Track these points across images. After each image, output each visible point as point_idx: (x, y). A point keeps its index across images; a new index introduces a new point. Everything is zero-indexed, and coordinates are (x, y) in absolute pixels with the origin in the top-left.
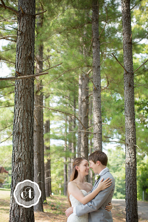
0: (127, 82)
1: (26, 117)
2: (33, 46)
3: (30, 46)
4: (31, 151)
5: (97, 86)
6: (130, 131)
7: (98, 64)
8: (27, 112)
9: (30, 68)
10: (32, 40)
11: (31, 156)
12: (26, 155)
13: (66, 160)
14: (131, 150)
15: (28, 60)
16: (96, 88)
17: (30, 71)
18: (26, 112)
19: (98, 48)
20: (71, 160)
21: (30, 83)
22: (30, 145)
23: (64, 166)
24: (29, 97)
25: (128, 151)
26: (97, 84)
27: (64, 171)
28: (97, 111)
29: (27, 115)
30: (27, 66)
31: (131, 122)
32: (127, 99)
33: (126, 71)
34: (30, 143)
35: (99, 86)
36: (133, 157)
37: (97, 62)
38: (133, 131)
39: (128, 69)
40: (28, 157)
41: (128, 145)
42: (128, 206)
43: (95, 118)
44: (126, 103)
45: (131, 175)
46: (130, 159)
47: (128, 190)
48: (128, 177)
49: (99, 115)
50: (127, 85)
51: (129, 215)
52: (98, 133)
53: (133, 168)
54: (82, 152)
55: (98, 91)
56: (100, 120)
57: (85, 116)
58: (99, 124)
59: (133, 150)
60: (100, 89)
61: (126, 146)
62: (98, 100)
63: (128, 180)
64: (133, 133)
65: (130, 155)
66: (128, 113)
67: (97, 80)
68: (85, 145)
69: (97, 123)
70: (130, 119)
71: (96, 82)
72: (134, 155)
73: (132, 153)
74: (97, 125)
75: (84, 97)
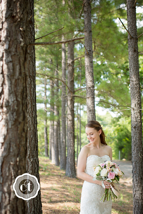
0: (132, 47)
1: (29, 83)
2: (33, 10)
3: (30, 10)
4: (35, 117)
5: (89, 50)
6: (136, 95)
7: (89, 28)
8: (30, 77)
9: (31, 33)
10: (31, 4)
11: (35, 121)
12: (30, 121)
13: (46, 123)
14: (137, 114)
15: (28, 24)
17: (31, 36)
18: (28, 78)
19: (89, 12)
20: (54, 123)
21: (31, 48)
22: (34, 110)
23: (45, 129)
24: (31, 62)
25: (134, 115)
26: (89, 49)
27: (45, 133)
28: (90, 76)
29: (30, 81)
30: (28, 31)
31: (136, 87)
32: (133, 63)
33: (131, 36)
34: (34, 109)
35: (91, 50)
36: (139, 121)
37: (88, 26)
38: (139, 96)
39: (132, 34)
40: (32, 123)
41: (134, 109)
42: (135, 168)
43: (88, 82)
44: (131, 68)
45: (137, 139)
46: (136, 123)
47: (135, 153)
48: (135, 140)
49: (92, 79)
50: (132, 50)
51: (136, 177)
52: (91, 97)
53: (139, 131)
54: (69, 114)
55: (90, 56)
56: (93, 85)
57: (71, 80)
58: (91, 88)
59: (139, 114)
60: (92, 53)
61: (132, 110)
62: (90, 65)
63: (135, 143)
64: (139, 97)
65: (136, 119)
66: (133, 77)
67: (89, 45)
68: (71, 108)
69: (90, 87)
70: (135, 84)
71: (88, 47)
72: (140, 119)
73: (138, 118)
74: (90, 89)
75: (69, 62)
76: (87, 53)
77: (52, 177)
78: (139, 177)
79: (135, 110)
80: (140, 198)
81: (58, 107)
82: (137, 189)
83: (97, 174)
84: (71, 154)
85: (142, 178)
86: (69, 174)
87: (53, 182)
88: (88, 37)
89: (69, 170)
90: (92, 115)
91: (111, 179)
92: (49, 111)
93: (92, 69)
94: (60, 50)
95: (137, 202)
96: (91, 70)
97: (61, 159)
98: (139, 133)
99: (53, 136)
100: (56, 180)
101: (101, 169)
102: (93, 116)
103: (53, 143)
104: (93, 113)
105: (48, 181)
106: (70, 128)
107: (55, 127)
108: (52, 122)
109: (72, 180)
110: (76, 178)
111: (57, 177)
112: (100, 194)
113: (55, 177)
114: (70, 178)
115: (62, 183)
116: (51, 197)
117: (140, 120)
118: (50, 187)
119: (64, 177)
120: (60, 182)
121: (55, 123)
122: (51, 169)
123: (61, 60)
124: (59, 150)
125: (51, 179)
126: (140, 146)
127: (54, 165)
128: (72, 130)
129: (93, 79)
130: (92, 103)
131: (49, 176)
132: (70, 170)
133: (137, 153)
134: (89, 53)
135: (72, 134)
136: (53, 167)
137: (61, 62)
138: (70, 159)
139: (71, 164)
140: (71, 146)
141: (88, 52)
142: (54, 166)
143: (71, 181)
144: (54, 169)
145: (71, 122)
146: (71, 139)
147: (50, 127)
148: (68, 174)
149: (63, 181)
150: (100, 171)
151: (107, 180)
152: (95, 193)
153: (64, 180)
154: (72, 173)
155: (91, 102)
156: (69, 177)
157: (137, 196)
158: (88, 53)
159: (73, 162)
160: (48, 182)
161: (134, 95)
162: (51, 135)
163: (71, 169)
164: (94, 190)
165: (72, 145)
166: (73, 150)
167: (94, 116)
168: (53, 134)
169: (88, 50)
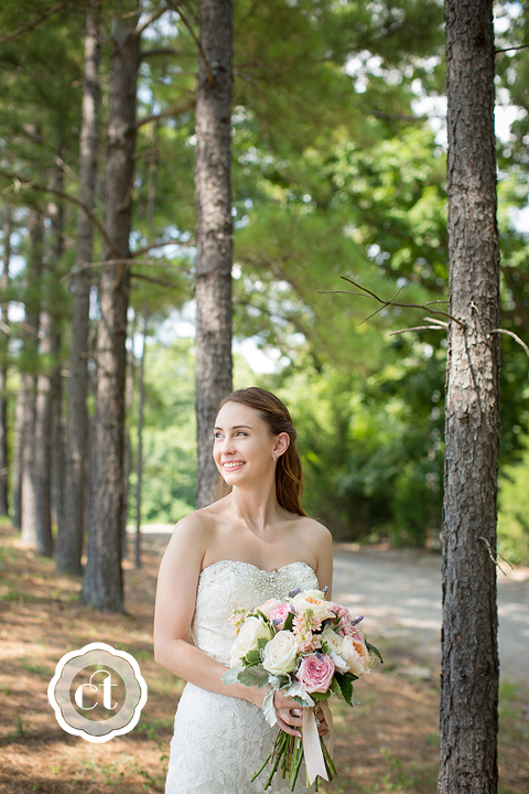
0: (468, 23)
5: (216, 68)
6: (477, 259)
14: (478, 353)
16: (214, 77)
20: (36, 380)
25: (465, 356)
26: (218, 61)
28: (214, 179)
31: (481, 217)
32: (467, 102)
35: (228, 68)
36: (490, 387)
41: (464, 327)
42: (458, 620)
43: (205, 208)
44: (458, 126)
45: (474, 475)
46: (474, 397)
47: (460, 544)
48: (463, 481)
49: (224, 195)
50: (465, 37)
51: (460, 661)
52: (217, 272)
53: (485, 439)
54: (104, 350)
55: (221, 91)
56: (228, 220)
57: (119, 207)
58: (220, 236)
59: (488, 353)
60: (229, 81)
61: (455, 331)
62: (220, 133)
63: (464, 496)
64: (491, 270)
65: (474, 375)
66: (469, 171)
67: (216, 43)
68: (116, 324)
69: (212, 231)
70: (478, 204)
71: (214, 52)
72: (490, 377)
73: (481, 370)
74: (215, 238)
75: (115, 131)
76: (207, 81)
77: (26, 611)
78: (479, 665)
79: (470, 333)
80: (479, 766)
81: (57, 318)
82: (467, 721)
83: (244, 659)
84: (107, 516)
85: (489, 668)
86: (98, 595)
87: (28, 632)
88: (215, 8)
89: (95, 580)
90: (219, 352)
91: (311, 690)
92: (18, 337)
93: (225, 149)
94: (76, 84)
95: (463, 783)
96: (222, 154)
97: (61, 528)
98: (483, 445)
99: (29, 437)
100: (41, 625)
101: (266, 633)
102: (223, 356)
103: (32, 463)
104: (224, 346)
105: (8, 626)
106: (108, 406)
107: (41, 401)
108: (30, 380)
109: (108, 622)
110: (125, 614)
111: (46, 607)
112: (257, 752)
113: (39, 607)
114: (98, 614)
115: (65, 636)
116: (22, 709)
117: (492, 381)
118: (18, 659)
119: (73, 612)
120: (57, 632)
121: (43, 384)
122: (19, 572)
123: (80, 128)
124: (55, 492)
125: (21, 619)
126: (487, 512)
127: (31, 550)
128: (116, 413)
129: (229, 195)
130: (221, 298)
131: (13, 605)
132: (100, 580)
133: (473, 547)
134: (219, 79)
135: (115, 432)
136: (28, 560)
137: (77, 137)
138: (100, 534)
139: (104, 556)
140: (108, 481)
141: (215, 73)
142: (31, 556)
143: (103, 626)
144: (32, 571)
145: (114, 381)
146: (108, 454)
147: (21, 399)
148: (94, 595)
149: (73, 627)
150: (262, 643)
151: (293, 692)
152: (234, 745)
153: (77, 622)
154: (108, 593)
155: (217, 294)
156: (95, 608)
157: (462, 754)
158: (211, 79)
159: (113, 548)
160: (9, 631)
161: (471, 257)
162: (23, 432)
163: (106, 576)
164: (230, 731)
165: (112, 477)
166: (116, 497)
167: (227, 359)
168: (29, 427)
169: (215, 64)
